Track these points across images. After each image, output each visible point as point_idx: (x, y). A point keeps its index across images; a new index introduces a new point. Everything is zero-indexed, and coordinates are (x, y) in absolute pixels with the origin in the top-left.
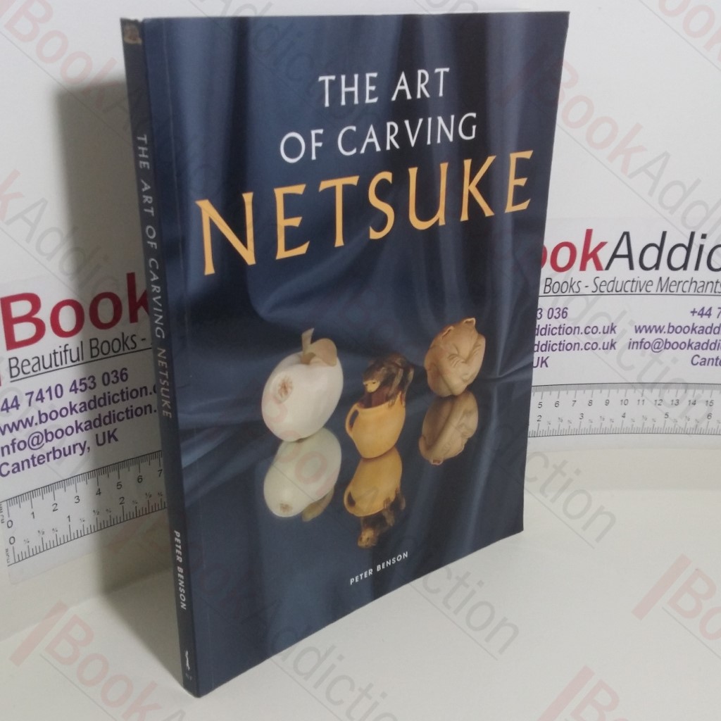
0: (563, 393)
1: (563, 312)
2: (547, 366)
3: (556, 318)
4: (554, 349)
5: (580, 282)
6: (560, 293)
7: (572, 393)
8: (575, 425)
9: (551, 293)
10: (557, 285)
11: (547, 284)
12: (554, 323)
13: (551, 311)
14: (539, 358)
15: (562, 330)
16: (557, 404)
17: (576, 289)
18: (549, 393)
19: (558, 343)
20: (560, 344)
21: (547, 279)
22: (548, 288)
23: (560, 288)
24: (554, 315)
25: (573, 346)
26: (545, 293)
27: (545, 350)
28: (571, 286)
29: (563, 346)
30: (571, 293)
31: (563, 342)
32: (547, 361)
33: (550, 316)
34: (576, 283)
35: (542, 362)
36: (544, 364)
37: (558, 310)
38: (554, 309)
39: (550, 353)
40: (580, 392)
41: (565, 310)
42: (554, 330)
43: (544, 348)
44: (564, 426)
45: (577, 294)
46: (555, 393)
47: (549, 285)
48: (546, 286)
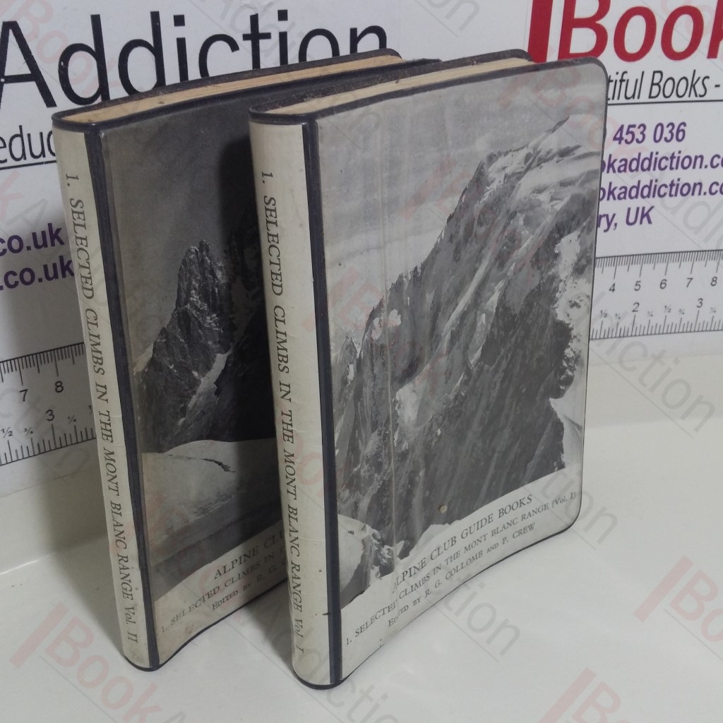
0: (673, 266)
1: (678, 131)
2: (650, 222)
3: (666, 140)
4: (662, 193)
5: (708, 77)
6: (674, 98)
7: (686, 265)
8: (689, 317)
9: (661, 98)
10: (670, 82)
11: (655, 81)
12: (664, 149)
13: (659, 128)
14: (638, 209)
15: (676, 161)
16: (663, 284)
17: (700, 90)
18: (652, 265)
19: (668, 183)
20: (672, 185)
21: (655, 72)
22: (655, 89)
23: (675, 87)
24: (664, 136)
25: (692, 189)
26: (650, 97)
27: (648, 196)
28: (693, 86)
29: (677, 189)
30: (693, 97)
31: (676, 182)
32: (650, 214)
33: (657, 138)
34: (700, 81)
35: (643, 216)
36: (645, 220)
37: (670, 127)
38: (665, 125)
39: (655, 201)
40: (699, 265)
41: (682, 127)
42: (664, 161)
43: (646, 192)
44: (673, 318)
45: (702, 99)
46: (661, 267)
47: (658, 84)
48: (653, 84)
